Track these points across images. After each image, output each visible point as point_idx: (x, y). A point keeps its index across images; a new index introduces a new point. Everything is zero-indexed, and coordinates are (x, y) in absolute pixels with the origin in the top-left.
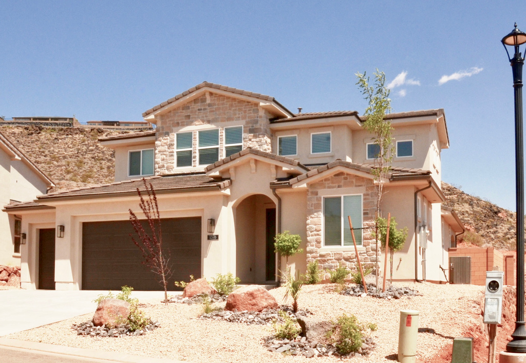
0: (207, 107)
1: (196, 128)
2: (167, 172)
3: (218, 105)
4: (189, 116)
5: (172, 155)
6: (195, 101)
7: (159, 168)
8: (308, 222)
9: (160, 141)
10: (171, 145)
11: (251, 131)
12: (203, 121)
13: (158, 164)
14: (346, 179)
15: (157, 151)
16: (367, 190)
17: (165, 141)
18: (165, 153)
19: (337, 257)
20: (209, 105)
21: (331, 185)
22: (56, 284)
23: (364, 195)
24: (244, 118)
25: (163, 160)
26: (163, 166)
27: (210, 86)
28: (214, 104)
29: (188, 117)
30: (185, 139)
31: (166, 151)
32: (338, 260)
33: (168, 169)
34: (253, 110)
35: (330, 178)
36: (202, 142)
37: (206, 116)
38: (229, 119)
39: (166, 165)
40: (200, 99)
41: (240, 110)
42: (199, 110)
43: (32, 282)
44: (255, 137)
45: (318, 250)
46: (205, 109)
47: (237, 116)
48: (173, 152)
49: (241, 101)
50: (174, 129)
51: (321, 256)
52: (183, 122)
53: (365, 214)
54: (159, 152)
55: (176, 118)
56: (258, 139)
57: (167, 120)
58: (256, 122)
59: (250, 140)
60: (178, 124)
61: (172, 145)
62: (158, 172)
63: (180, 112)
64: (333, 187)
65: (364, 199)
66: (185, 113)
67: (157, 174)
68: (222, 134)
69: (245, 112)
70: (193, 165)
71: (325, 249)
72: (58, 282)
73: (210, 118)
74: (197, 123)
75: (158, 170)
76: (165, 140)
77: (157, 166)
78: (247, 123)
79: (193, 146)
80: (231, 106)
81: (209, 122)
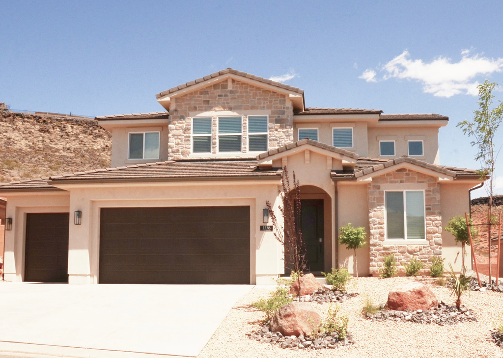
0: (228, 94)
1: (216, 114)
2: (182, 157)
3: (241, 92)
4: (209, 101)
5: (189, 140)
6: (215, 86)
7: (173, 152)
8: (371, 215)
9: (174, 124)
10: (186, 130)
11: (277, 121)
12: (224, 108)
13: (171, 148)
14: (408, 174)
15: (170, 135)
16: (429, 186)
17: (180, 125)
18: (179, 137)
19: (401, 250)
20: (231, 92)
21: (393, 179)
22: (69, 276)
23: (426, 191)
24: (269, 108)
25: (178, 144)
26: (178, 151)
27: (235, 73)
28: (236, 92)
29: (207, 102)
30: (205, 124)
31: (181, 135)
32: (403, 253)
33: (183, 153)
34: (280, 101)
35: (392, 173)
36: (221, 128)
37: (228, 103)
38: (253, 108)
39: (181, 150)
40: (223, 85)
41: (265, 99)
42: (219, 96)
43: (17, 274)
44: (281, 127)
45: (382, 243)
46: (226, 96)
47: (262, 105)
48: (189, 137)
49: (266, 91)
50: (191, 113)
51: (385, 249)
52: (201, 107)
53: (427, 209)
54: (173, 135)
55: (193, 102)
56: (285, 130)
57: (183, 104)
58: (283, 113)
59: (276, 130)
60: (195, 108)
61: (189, 129)
62: (172, 156)
63: (197, 97)
64: (396, 182)
65: (427, 195)
66: (203, 98)
67: (170, 158)
68: (245, 122)
69: (271, 102)
70: (212, 151)
71: (389, 242)
72: (72, 275)
73: (232, 105)
74: (217, 109)
75: (171, 154)
76: (180, 123)
77: (170, 150)
78: (273, 113)
79: (212, 132)
80: (255, 95)
81: (230, 109)
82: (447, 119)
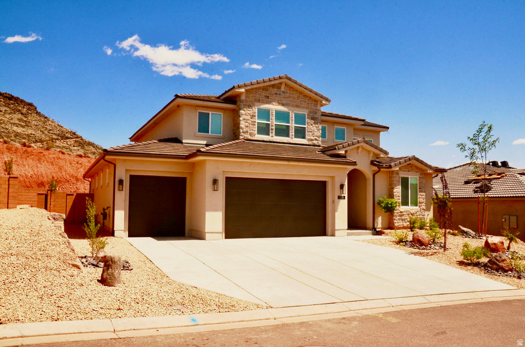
0: (281, 93)
1: (274, 107)
2: (250, 137)
3: (290, 93)
4: (268, 96)
5: (254, 125)
6: (273, 86)
7: (243, 132)
8: (394, 191)
9: (244, 111)
10: (253, 116)
11: (313, 118)
12: (279, 104)
13: (242, 129)
14: (411, 167)
15: (241, 119)
16: (420, 175)
17: (249, 112)
18: (248, 121)
19: (408, 213)
20: (284, 92)
21: (404, 169)
23: (419, 178)
24: (307, 108)
25: (247, 127)
26: (247, 132)
27: (290, 79)
28: (287, 93)
29: (268, 97)
30: (265, 114)
31: (249, 120)
32: (408, 214)
33: (251, 134)
34: (314, 104)
36: (277, 118)
37: (281, 100)
38: (297, 106)
39: (249, 131)
40: (278, 86)
41: (305, 102)
42: (276, 94)
44: (315, 123)
45: (399, 209)
46: (280, 94)
47: (303, 105)
48: (255, 122)
49: (306, 96)
50: (256, 104)
51: (401, 212)
52: (264, 100)
53: (419, 188)
54: (244, 119)
55: (257, 96)
56: (317, 126)
57: (250, 95)
58: (316, 113)
59: (312, 125)
60: (259, 101)
61: (255, 116)
62: (242, 136)
63: (261, 92)
64: (406, 171)
65: (419, 180)
66: (264, 93)
67: (241, 137)
68: (292, 116)
69: (308, 104)
70: (271, 135)
71: (403, 208)
73: (284, 102)
74: (274, 104)
75: (242, 134)
76: (249, 111)
77: (241, 130)
78: (310, 112)
79: (271, 120)
80: (299, 97)
81: (283, 105)
82: (388, 128)
